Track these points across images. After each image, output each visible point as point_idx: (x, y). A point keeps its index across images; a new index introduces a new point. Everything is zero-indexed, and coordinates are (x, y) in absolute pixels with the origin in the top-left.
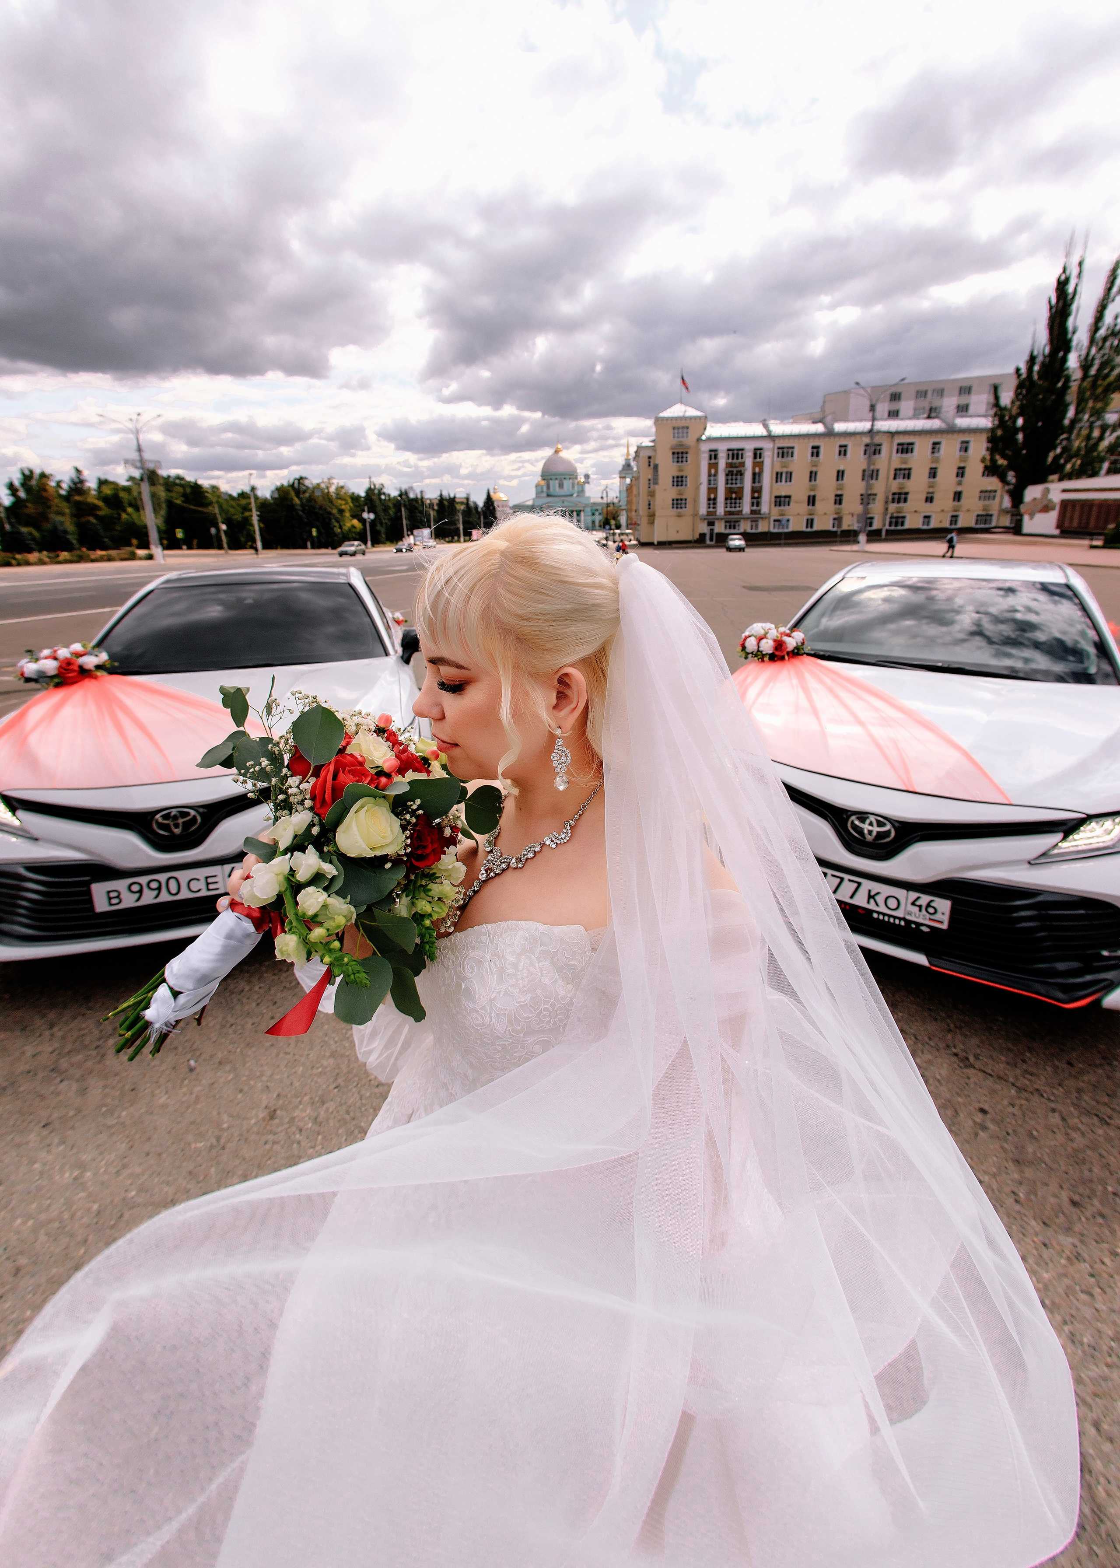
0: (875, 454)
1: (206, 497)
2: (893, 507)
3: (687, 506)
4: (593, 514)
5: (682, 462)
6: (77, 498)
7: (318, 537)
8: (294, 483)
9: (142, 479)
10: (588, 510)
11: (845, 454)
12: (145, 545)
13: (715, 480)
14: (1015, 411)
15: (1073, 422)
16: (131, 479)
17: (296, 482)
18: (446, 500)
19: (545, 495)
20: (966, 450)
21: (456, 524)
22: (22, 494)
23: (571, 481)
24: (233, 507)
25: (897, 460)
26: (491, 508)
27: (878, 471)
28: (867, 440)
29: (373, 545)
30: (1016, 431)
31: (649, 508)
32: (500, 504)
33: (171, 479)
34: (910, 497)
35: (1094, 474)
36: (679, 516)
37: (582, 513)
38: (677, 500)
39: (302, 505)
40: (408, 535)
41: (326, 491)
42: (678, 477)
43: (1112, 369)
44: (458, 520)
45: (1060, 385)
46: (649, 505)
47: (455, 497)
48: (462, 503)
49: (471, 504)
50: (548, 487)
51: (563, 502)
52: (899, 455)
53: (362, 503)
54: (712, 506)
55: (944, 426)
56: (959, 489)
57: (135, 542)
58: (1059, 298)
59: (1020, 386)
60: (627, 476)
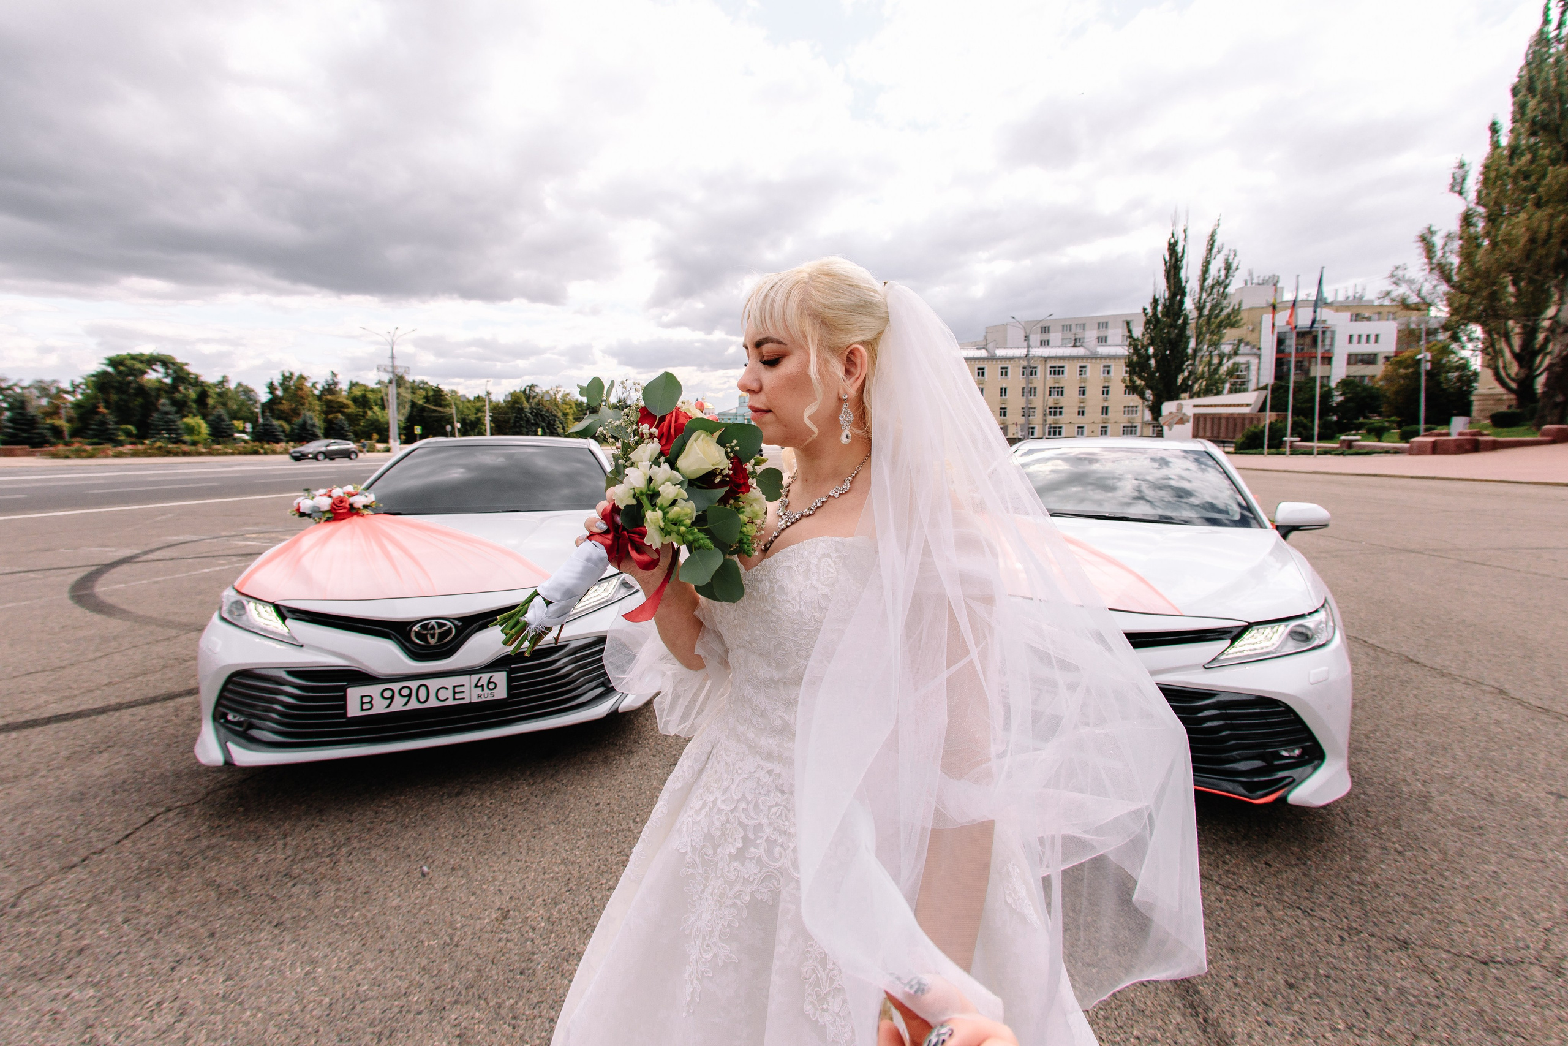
0: (1031, 375)
1: (445, 400)
2: (1050, 419)
6: (329, 397)
8: (525, 390)
9: (390, 382)
11: (1006, 375)
12: (384, 439)
14: (1146, 342)
15: (1195, 351)
16: (380, 382)
20: (1108, 372)
22: (279, 393)
24: (468, 408)
25: (1050, 380)
27: (1035, 388)
28: (1024, 363)
30: (1148, 358)
33: (416, 384)
34: (1064, 410)
35: (1219, 393)
39: (531, 408)
43: (1222, 310)
45: (1180, 322)
52: (1052, 376)
55: (1088, 353)
56: (1106, 404)
57: (375, 436)
58: (1171, 255)
59: (1148, 322)
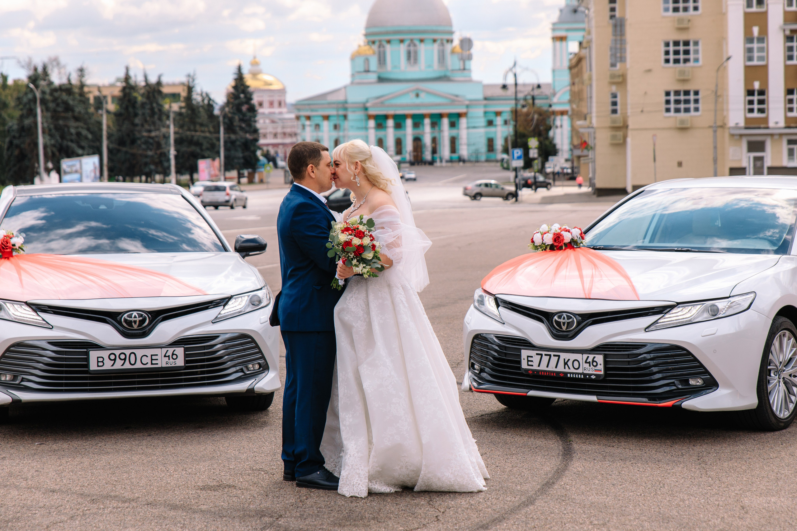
3: (700, 105)
4: (490, 123)
5: (686, 9)
10: (478, 113)
13: (761, 50)
18: (139, 89)
19: (373, 77)
21: (159, 145)
23: (436, 46)
26: (244, 108)
31: (614, 111)
32: (266, 99)
36: (683, 129)
37: (463, 122)
38: (677, 93)
40: (48, 171)
42: (676, 43)
44: (166, 137)
46: (614, 104)
47: (159, 83)
48: (175, 97)
49: (197, 98)
50: (382, 60)
51: (417, 95)
54: (756, 106)
60: (570, 34)
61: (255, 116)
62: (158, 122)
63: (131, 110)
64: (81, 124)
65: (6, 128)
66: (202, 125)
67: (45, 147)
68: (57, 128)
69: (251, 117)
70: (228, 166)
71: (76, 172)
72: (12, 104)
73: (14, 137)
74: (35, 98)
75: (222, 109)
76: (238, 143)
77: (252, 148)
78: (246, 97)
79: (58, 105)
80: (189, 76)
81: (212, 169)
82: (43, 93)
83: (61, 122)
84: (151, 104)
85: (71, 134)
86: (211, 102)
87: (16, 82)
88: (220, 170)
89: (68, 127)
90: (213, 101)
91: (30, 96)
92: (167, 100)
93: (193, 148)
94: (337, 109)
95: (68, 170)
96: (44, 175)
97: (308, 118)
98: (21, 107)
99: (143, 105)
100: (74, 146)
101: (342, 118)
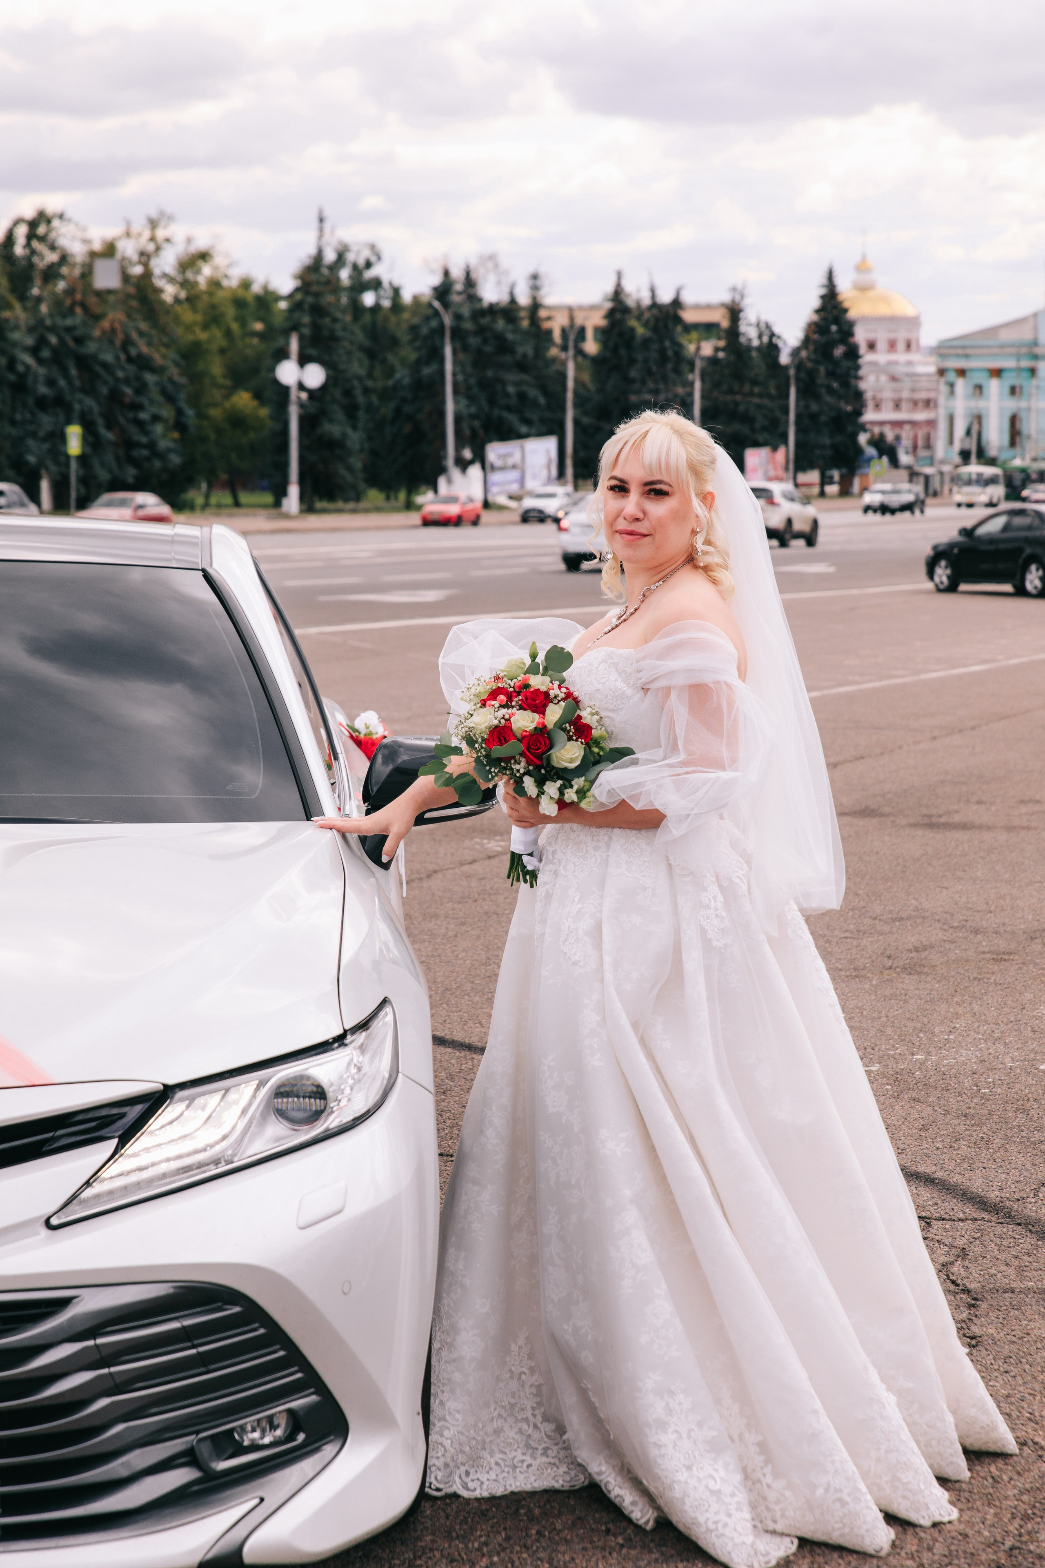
7: (82, 459)
17: (22, 232)
18: (639, 313)
29: (308, 506)
32: (883, 336)
40: (463, 465)
41: (138, 270)
47: (677, 303)
48: (709, 329)
49: (749, 332)
53: (278, 321)
61: (858, 367)
62: (672, 376)
63: (623, 352)
64: (525, 377)
65: (390, 383)
66: (755, 382)
67: (458, 420)
68: (484, 384)
69: (849, 368)
70: (802, 463)
71: (514, 467)
72: (405, 338)
73: (404, 400)
74: (442, 326)
75: (795, 353)
76: (823, 418)
77: (850, 429)
78: (840, 331)
79: (485, 341)
80: (734, 289)
81: (771, 467)
82: (458, 317)
83: (490, 373)
84: (661, 341)
85: (508, 395)
86: (774, 340)
87: (416, 298)
88: (787, 468)
89: (504, 383)
90: (779, 337)
91: (434, 323)
92: (694, 335)
93: (736, 427)
94: (1018, 357)
95: (498, 463)
96: (455, 473)
97: (962, 373)
98: (418, 344)
99: (646, 342)
100: (512, 418)
101: (1027, 374)
